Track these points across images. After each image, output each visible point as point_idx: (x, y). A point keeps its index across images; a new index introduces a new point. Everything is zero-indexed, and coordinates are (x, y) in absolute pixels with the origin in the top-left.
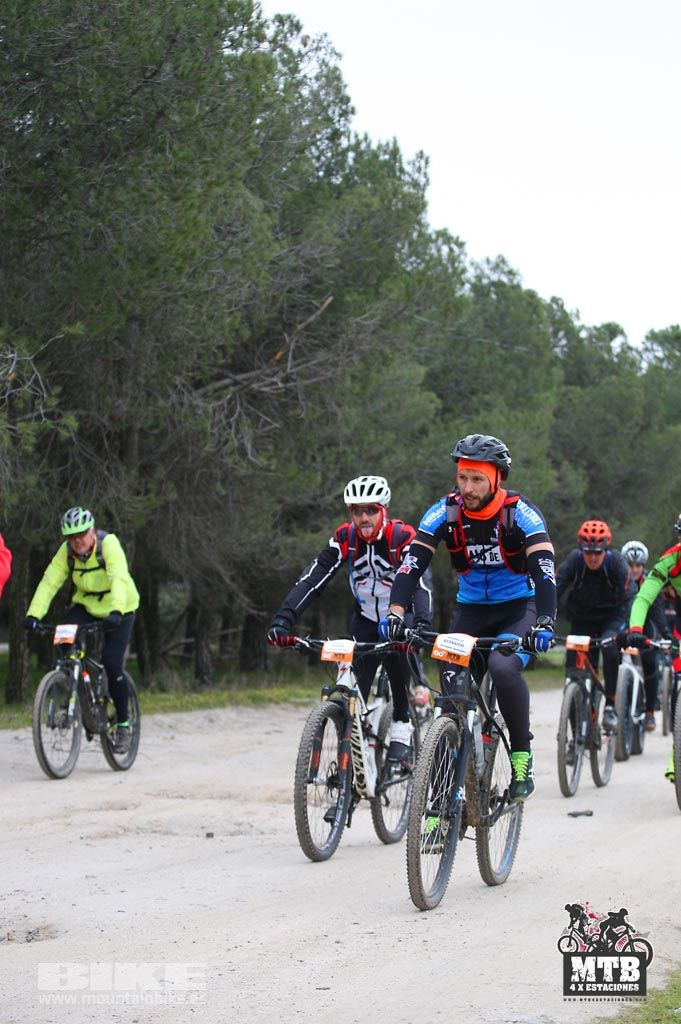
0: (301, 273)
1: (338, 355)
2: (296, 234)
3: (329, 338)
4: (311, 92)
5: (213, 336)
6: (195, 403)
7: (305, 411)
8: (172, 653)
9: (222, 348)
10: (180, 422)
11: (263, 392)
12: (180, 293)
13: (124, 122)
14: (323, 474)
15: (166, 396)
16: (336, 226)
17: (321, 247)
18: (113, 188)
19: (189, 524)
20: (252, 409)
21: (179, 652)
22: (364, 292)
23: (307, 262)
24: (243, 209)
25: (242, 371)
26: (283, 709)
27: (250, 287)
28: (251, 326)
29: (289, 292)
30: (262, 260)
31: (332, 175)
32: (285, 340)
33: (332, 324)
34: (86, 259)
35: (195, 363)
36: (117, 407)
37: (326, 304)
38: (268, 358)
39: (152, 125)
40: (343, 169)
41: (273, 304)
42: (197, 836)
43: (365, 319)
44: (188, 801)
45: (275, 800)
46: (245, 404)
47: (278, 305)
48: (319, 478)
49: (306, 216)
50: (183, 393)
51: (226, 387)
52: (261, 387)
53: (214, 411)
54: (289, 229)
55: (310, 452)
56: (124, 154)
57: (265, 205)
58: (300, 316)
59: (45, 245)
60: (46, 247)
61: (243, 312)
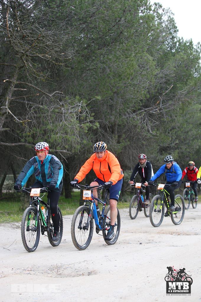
0: (164, 78)
1: (175, 102)
2: (162, 67)
3: (172, 97)
4: (165, 25)
5: (139, 97)
6: (134, 116)
7: (166, 119)
8: (128, 190)
9: (141, 100)
10: (130, 122)
11: (153, 113)
12: (128, 85)
13: (111, 35)
14: (171, 137)
15: (125, 115)
16: (174, 64)
17: (169, 70)
18: (108, 55)
19: (133, 153)
20: (150, 118)
21: (130, 190)
22: (182, 84)
23: (165, 75)
24: (147, 60)
25: (147, 107)
27: (149, 83)
28: (150, 94)
29: (160, 84)
30: (152, 74)
31: (172, 49)
32: (159, 98)
33: (173, 93)
34: (101, 76)
35: (134, 105)
36: (111, 118)
37: (171, 87)
38: (155, 103)
39: (119, 36)
40: (175, 48)
41: (156, 88)
42: (137, 244)
43: (182, 91)
44: (134, 234)
45: (160, 233)
46: (148, 117)
48: (170, 139)
49: (165, 62)
50: (130, 114)
51: (142, 112)
53: (139, 119)
54: (160, 65)
55: (168, 131)
56: (111, 45)
57: (153, 59)
58: (164, 91)
59: (88, 72)
60: (89, 72)
61: (147, 90)
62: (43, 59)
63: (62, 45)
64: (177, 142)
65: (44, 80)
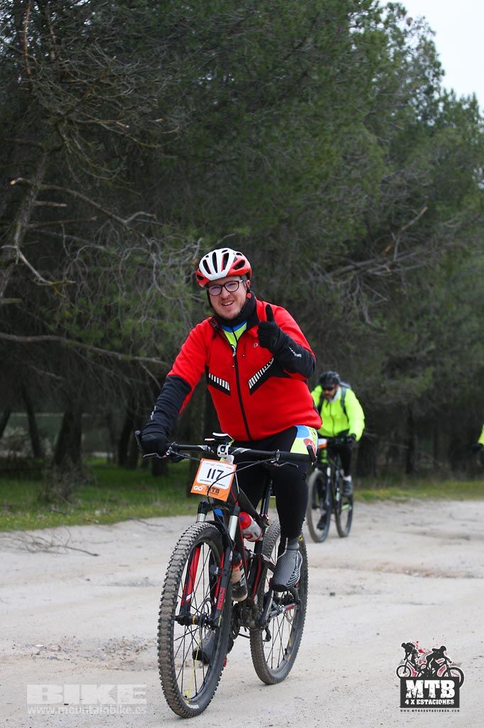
0: (404, 189)
1: (430, 249)
2: (401, 162)
3: (424, 237)
4: (413, 58)
5: (340, 233)
6: (327, 281)
7: (406, 289)
9: (347, 242)
10: (316, 296)
11: (376, 276)
12: (317, 202)
13: (278, 80)
14: (419, 336)
15: (306, 277)
16: (430, 156)
17: (419, 171)
18: (269, 127)
20: (367, 287)
22: (450, 205)
23: (409, 182)
24: (363, 143)
25: (361, 259)
26: (387, 505)
27: (367, 198)
28: (368, 228)
29: (396, 203)
30: (376, 179)
31: (427, 119)
32: (392, 238)
33: (427, 227)
34: (250, 178)
35: (327, 253)
36: (272, 284)
37: (422, 213)
38: (380, 251)
39: (299, 82)
40: (436, 115)
41: (384, 212)
42: (324, 594)
43: (449, 224)
44: (317, 569)
46: (363, 283)
47: (388, 213)
48: (416, 338)
49: (409, 149)
50: (318, 275)
51: (349, 271)
52: (374, 271)
53: (341, 287)
54: (396, 158)
55: (408, 319)
56: (278, 102)
57: (378, 140)
58: (404, 221)
59: (220, 167)
60: (221, 169)
61: (362, 217)
62: (110, 131)
63: (159, 98)
64: (432, 346)
65: (110, 184)
